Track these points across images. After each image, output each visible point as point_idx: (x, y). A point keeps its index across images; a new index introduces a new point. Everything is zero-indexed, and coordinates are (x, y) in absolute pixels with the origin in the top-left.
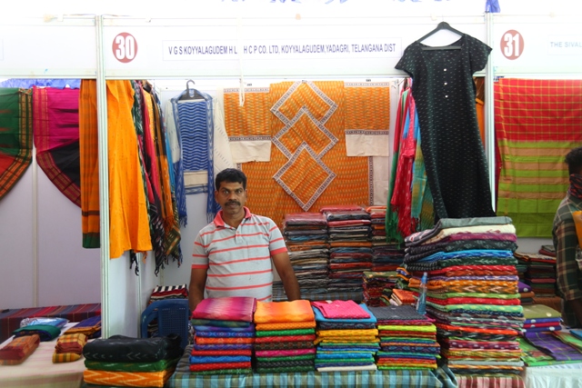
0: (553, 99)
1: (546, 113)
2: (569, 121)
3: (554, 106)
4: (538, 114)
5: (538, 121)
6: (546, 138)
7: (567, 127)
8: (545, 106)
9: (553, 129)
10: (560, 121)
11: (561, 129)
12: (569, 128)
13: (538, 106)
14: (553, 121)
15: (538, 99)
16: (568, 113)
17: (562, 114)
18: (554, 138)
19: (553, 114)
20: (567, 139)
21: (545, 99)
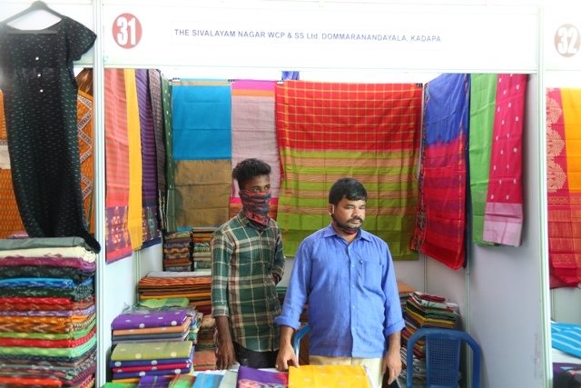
0: (344, 105)
1: (336, 120)
2: (362, 129)
3: (345, 112)
4: (327, 120)
5: (327, 128)
6: (335, 147)
7: (359, 135)
8: (335, 112)
9: (344, 137)
10: (351, 128)
11: (353, 137)
12: (361, 137)
13: (328, 112)
14: (343, 129)
15: (327, 104)
16: (360, 120)
17: (354, 121)
18: (344, 147)
19: (343, 121)
20: (359, 148)
21: (335, 104)
